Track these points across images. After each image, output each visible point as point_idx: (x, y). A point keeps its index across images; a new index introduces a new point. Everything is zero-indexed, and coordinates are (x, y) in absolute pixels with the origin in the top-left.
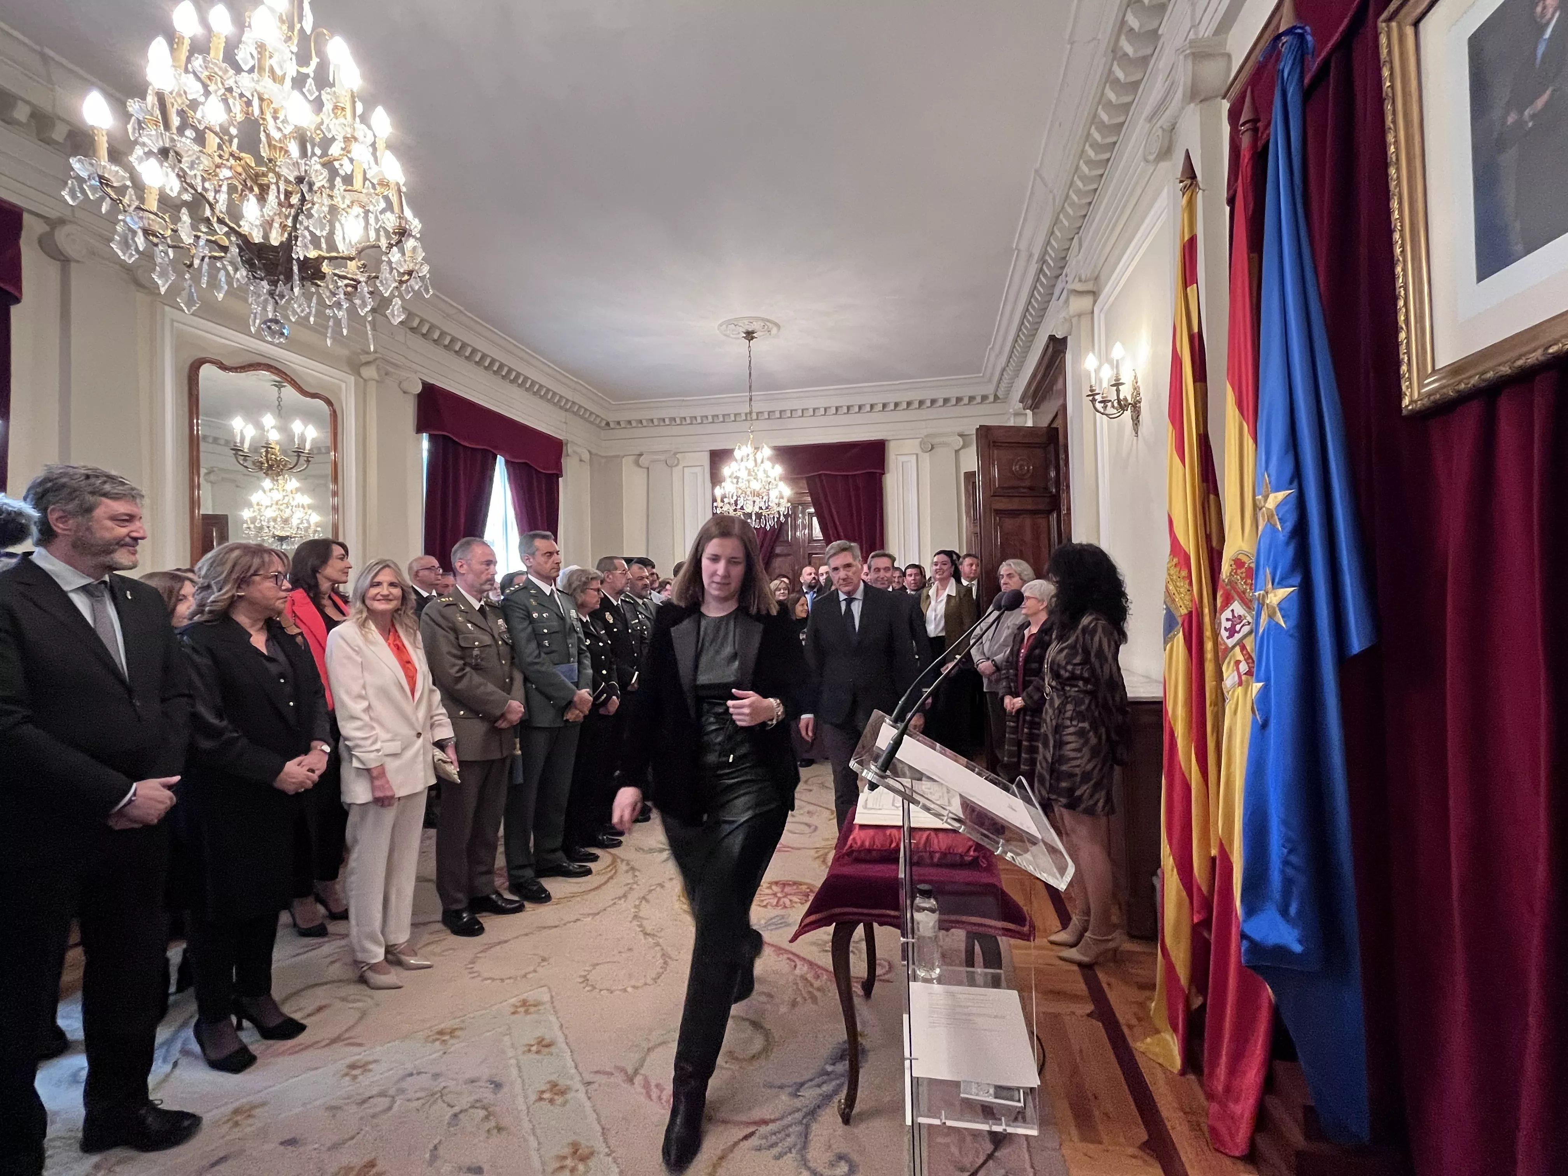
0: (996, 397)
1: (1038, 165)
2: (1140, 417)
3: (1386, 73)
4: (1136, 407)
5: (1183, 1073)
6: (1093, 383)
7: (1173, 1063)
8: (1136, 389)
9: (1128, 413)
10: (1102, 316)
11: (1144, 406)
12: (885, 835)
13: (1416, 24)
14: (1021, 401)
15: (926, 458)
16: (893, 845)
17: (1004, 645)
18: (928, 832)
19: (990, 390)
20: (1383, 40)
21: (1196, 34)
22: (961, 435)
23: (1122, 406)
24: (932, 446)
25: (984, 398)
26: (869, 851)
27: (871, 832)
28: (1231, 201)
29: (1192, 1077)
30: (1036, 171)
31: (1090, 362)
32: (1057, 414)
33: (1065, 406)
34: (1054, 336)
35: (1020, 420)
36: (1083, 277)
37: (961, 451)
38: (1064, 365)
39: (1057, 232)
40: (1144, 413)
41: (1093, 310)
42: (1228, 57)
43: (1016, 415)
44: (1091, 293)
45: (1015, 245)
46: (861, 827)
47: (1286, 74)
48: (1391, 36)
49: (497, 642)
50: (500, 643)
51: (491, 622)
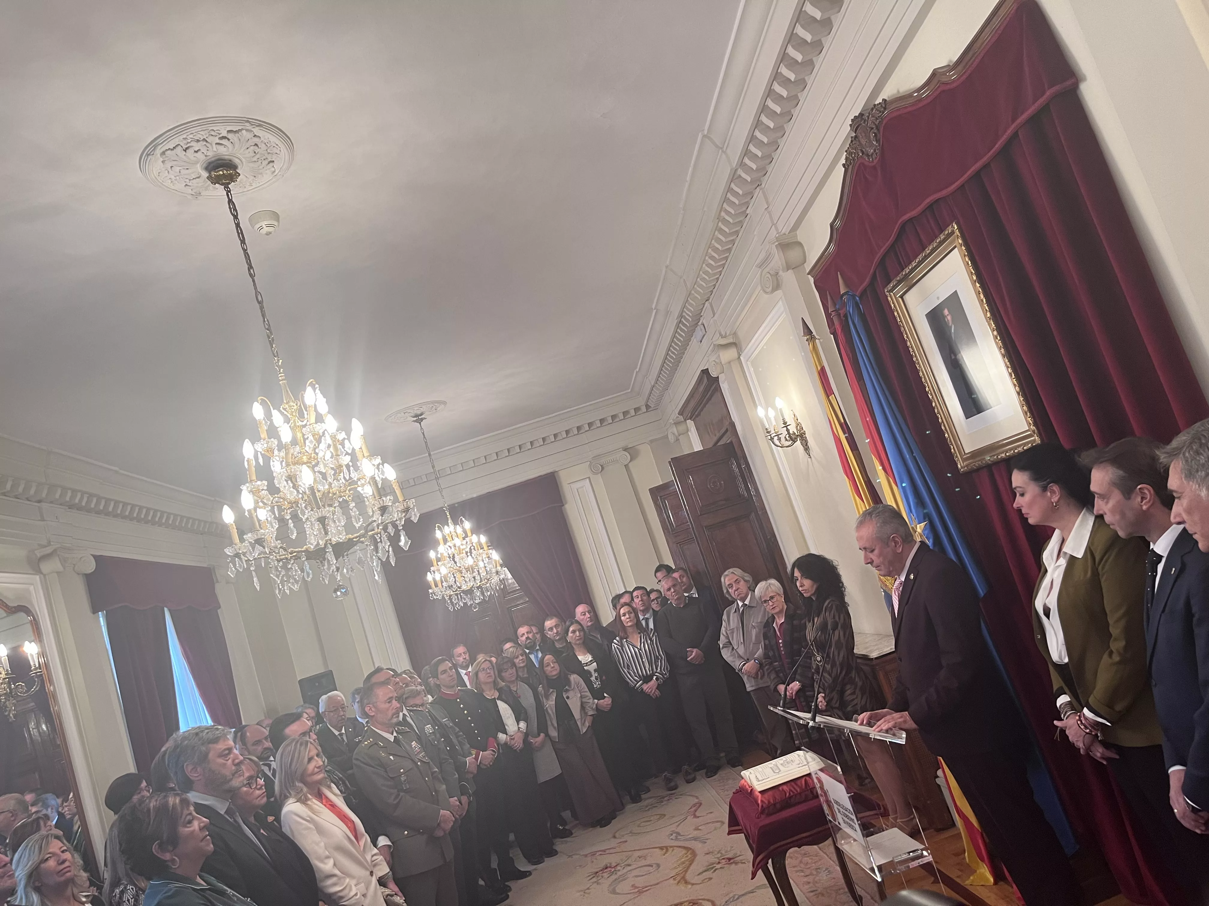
0: (647, 407)
1: (667, 263)
2: (808, 444)
3: (896, 314)
4: (802, 436)
5: (996, 883)
6: (767, 427)
7: (988, 880)
8: (798, 424)
9: (798, 443)
10: (749, 363)
11: (808, 436)
12: (779, 790)
13: (902, 297)
14: (681, 413)
15: (599, 480)
16: (788, 794)
17: (757, 642)
18: (803, 780)
19: (641, 402)
20: (889, 299)
21: (777, 229)
22: (625, 449)
23: (793, 438)
24: (601, 466)
25: (637, 410)
26: (775, 805)
27: (770, 793)
28: (834, 333)
29: (1000, 883)
30: (667, 267)
31: (761, 412)
32: (727, 431)
33: (733, 425)
34: (705, 372)
35: (682, 428)
36: (723, 333)
37: (630, 465)
38: (718, 389)
39: (691, 301)
40: (811, 443)
41: (739, 358)
42: (800, 244)
43: (677, 424)
44: (734, 344)
45: (653, 307)
46: (762, 792)
47: (851, 311)
48: (893, 299)
49: (417, 764)
50: (419, 763)
51: (407, 747)
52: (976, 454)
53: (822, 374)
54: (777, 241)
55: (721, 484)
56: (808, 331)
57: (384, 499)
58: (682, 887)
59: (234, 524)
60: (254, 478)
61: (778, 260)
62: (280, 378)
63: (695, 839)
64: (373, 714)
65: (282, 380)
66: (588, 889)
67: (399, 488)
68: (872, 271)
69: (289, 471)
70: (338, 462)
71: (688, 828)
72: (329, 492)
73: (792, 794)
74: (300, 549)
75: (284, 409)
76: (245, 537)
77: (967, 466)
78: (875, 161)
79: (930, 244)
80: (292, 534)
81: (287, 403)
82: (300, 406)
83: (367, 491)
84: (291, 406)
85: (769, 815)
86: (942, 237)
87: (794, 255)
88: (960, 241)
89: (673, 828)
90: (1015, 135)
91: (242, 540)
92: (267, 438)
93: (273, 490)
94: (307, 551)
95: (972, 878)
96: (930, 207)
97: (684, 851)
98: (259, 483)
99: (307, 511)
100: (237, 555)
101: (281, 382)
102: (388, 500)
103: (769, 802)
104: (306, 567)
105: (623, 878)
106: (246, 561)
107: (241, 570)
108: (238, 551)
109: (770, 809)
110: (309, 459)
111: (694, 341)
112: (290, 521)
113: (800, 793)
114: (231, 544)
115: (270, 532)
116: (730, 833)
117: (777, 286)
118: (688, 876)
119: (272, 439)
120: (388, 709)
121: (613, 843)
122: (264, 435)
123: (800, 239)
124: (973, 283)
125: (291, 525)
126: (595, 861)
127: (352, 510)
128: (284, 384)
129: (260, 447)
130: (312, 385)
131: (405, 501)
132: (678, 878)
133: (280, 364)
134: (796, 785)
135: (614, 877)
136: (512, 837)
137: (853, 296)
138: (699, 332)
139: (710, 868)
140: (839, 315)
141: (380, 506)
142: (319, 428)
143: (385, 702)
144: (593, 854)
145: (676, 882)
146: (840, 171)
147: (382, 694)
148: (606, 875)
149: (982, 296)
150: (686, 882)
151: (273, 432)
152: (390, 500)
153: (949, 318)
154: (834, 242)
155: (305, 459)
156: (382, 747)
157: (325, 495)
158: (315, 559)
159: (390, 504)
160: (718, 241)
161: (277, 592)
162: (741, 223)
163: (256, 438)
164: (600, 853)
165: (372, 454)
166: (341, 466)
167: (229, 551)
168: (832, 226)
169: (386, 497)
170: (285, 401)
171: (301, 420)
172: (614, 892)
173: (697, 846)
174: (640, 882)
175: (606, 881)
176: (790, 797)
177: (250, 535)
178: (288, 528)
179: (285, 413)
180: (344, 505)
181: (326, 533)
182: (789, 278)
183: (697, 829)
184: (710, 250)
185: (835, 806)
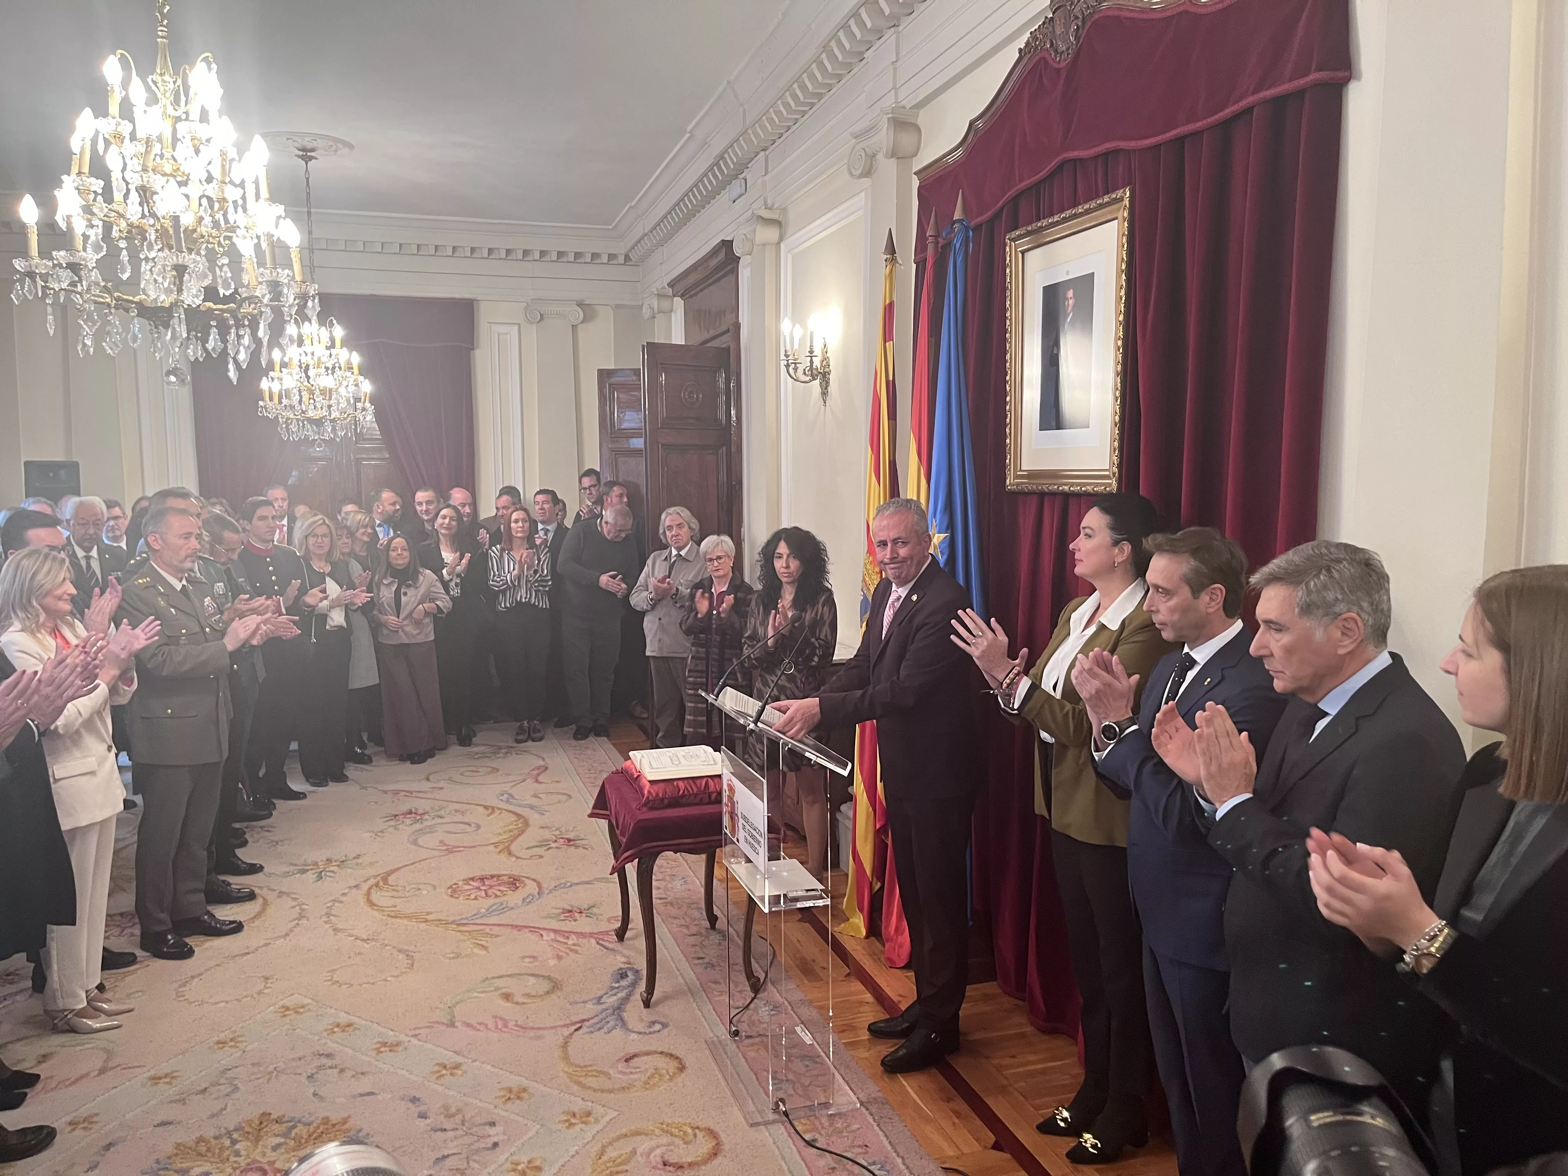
0: (627, 258)
1: (732, 78)
2: (829, 387)
3: (1008, 271)
4: (825, 376)
5: (867, 937)
6: (787, 348)
7: (860, 931)
8: (825, 359)
9: (818, 382)
10: (790, 256)
11: (832, 377)
12: (673, 785)
13: (1023, 253)
14: (671, 285)
15: (532, 331)
16: (681, 792)
18: (705, 780)
19: (621, 249)
20: (1008, 249)
21: (896, 97)
22: (580, 304)
23: (813, 374)
24: (541, 315)
25: (612, 257)
26: (662, 799)
27: (662, 785)
29: (873, 938)
30: (729, 83)
31: (786, 326)
32: (728, 331)
33: (737, 326)
34: (727, 245)
35: (665, 304)
36: (769, 203)
37: (580, 327)
38: (735, 272)
39: (742, 142)
40: (833, 387)
41: (779, 243)
42: (919, 130)
43: (660, 296)
44: (777, 223)
45: (689, 128)
46: (652, 782)
47: (958, 246)
48: (1012, 250)
49: (203, 630)
50: (207, 630)
51: (197, 604)
52: (1032, 475)
53: (889, 309)
54: (892, 113)
55: (698, 396)
56: (891, 249)
57: (279, 270)
58: (503, 857)
59: (36, 227)
60: (86, 170)
61: (884, 137)
62: (160, 33)
63: (532, 807)
64: (157, 547)
65: (162, 37)
66: (382, 832)
67: (298, 261)
68: (1000, 204)
69: (145, 179)
70: (223, 192)
71: (525, 792)
72: (195, 231)
73: (686, 792)
74: (131, 298)
75: (155, 83)
76: (54, 253)
77: (1018, 484)
78: (1063, 64)
79: (1086, 202)
80: (123, 271)
81: (161, 75)
82: (179, 86)
83: (246, 248)
84: (164, 81)
85: (651, 809)
86: (1106, 199)
87: (907, 140)
88: (1126, 214)
89: (507, 787)
90: (1249, 110)
91: (44, 253)
92: (117, 115)
93: (107, 194)
94: (140, 304)
95: (843, 925)
96: (1106, 155)
97: (514, 818)
98: (93, 180)
99: (156, 248)
100: (31, 275)
101: (159, 40)
102: (283, 275)
103: (657, 795)
104: (134, 326)
105: (431, 830)
106: (42, 287)
107: (31, 298)
108: (34, 269)
109: (654, 804)
110: (175, 171)
111: (724, 197)
112: (124, 252)
113: (696, 795)
114: (24, 253)
115: (91, 257)
116: (591, 815)
117: (867, 173)
118: (513, 848)
119: (126, 122)
120: (181, 548)
121: (426, 786)
122: (114, 108)
123: (920, 122)
124: (1119, 272)
125: (124, 256)
126: (396, 801)
127: (221, 268)
128: (164, 44)
129: (106, 126)
130: (206, 59)
131: (304, 282)
132: (501, 847)
133: (165, 11)
134: (695, 783)
135: (418, 826)
136: (294, 746)
137: (967, 228)
138: (736, 188)
139: (543, 844)
140: (937, 243)
141: (270, 279)
142: (202, 131)
143: (180, 537)
144: (396, 792)
145: (498, 850)
146: (1010, 56)
147: (176, 525)
148: (408, 821)
149: (1123, 293)
150: (510, 854)
151: (127, 111)
152: (288, 275)
153: (1071, 302)
154: (965, 146)
155: (168, 169)
156: (161, 594)
157: (189, 232)
158: (148, 319)
159: (286, 281)
160: (812, 77)
161: (79, 348)
162: (850, 67)
163: (101, 111)
164: (405, 793)
165: (273, 198)
166: (224, 200)
167: (19, 264)
168: (971, 123)
169: (283, 270)
170: (158, 71)
171: (177, 108)
172: (415, 843)
173: (534, 818)
174: (451, 839)
175: (407, 828)
176: (683, 796)
177: (63, 253)
178: (119, 262)
179: (154, 88)
180: (211, 257)
181: (180, 291)
182: (888, 167)
183: (536, 796)
184: (795, 86)
185: (741, 821)
